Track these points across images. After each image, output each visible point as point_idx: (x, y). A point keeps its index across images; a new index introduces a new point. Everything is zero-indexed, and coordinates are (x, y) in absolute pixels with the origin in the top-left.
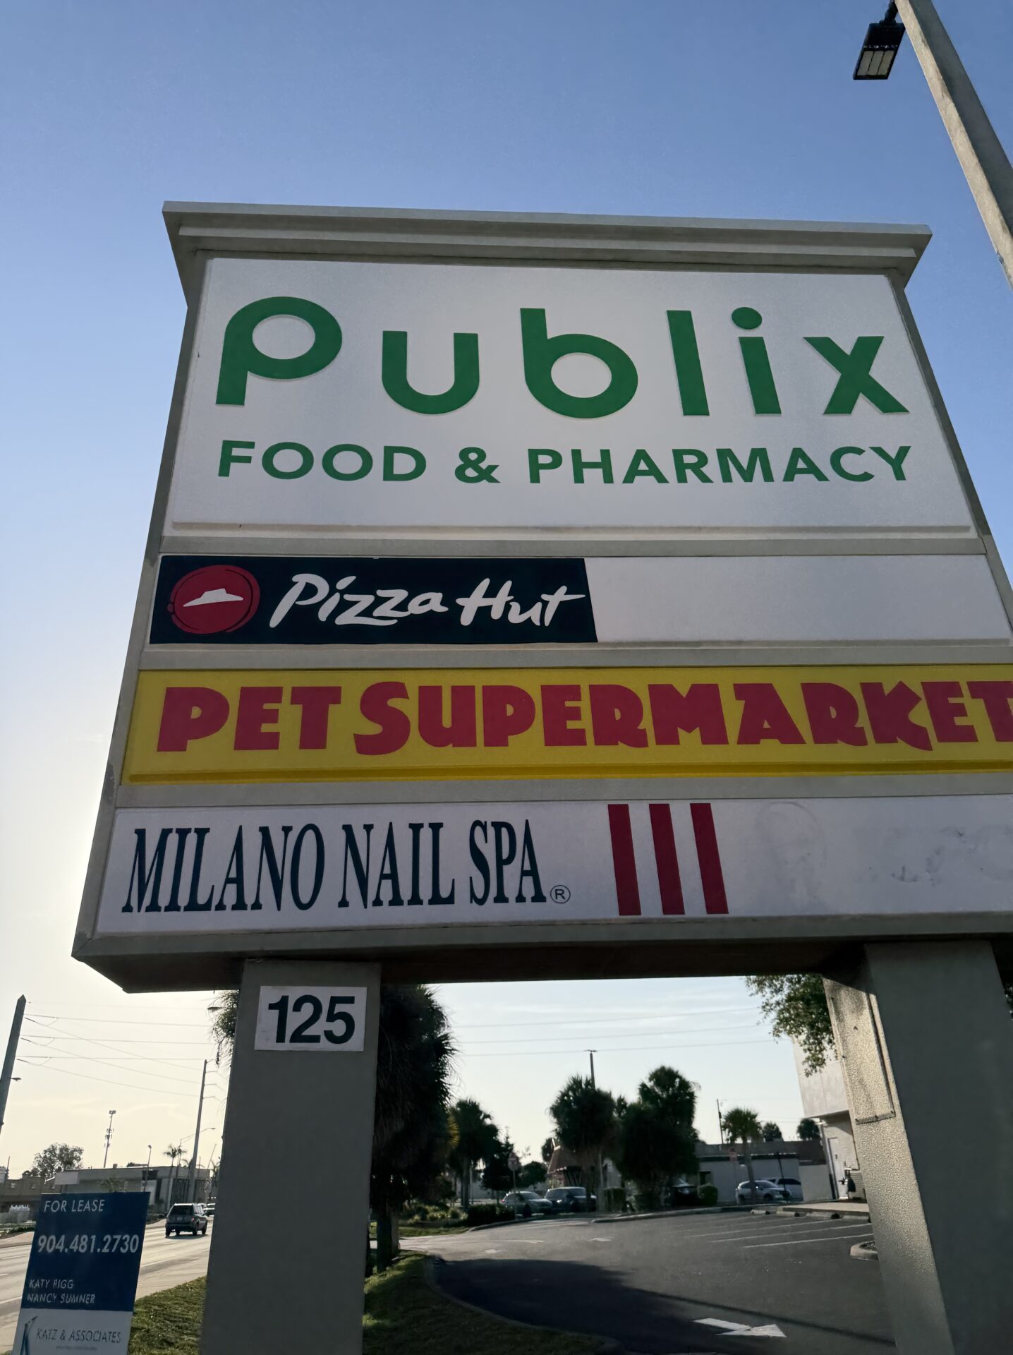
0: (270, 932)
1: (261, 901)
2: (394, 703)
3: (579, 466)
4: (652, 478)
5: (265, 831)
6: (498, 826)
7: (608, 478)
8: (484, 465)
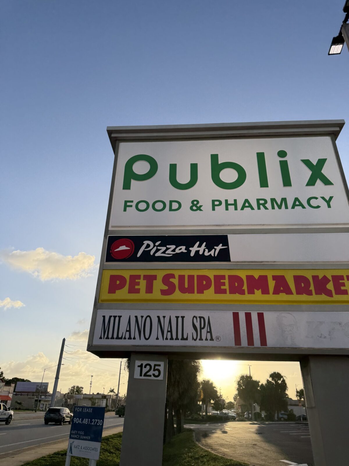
0: (138, 346)
1: (136, 337)
2: (171, 280)
3: (227, 205)
4: (250, 208)
5: (136, 317)
6: (200, 318)
7: (236, 209)
8: (198, 205)
